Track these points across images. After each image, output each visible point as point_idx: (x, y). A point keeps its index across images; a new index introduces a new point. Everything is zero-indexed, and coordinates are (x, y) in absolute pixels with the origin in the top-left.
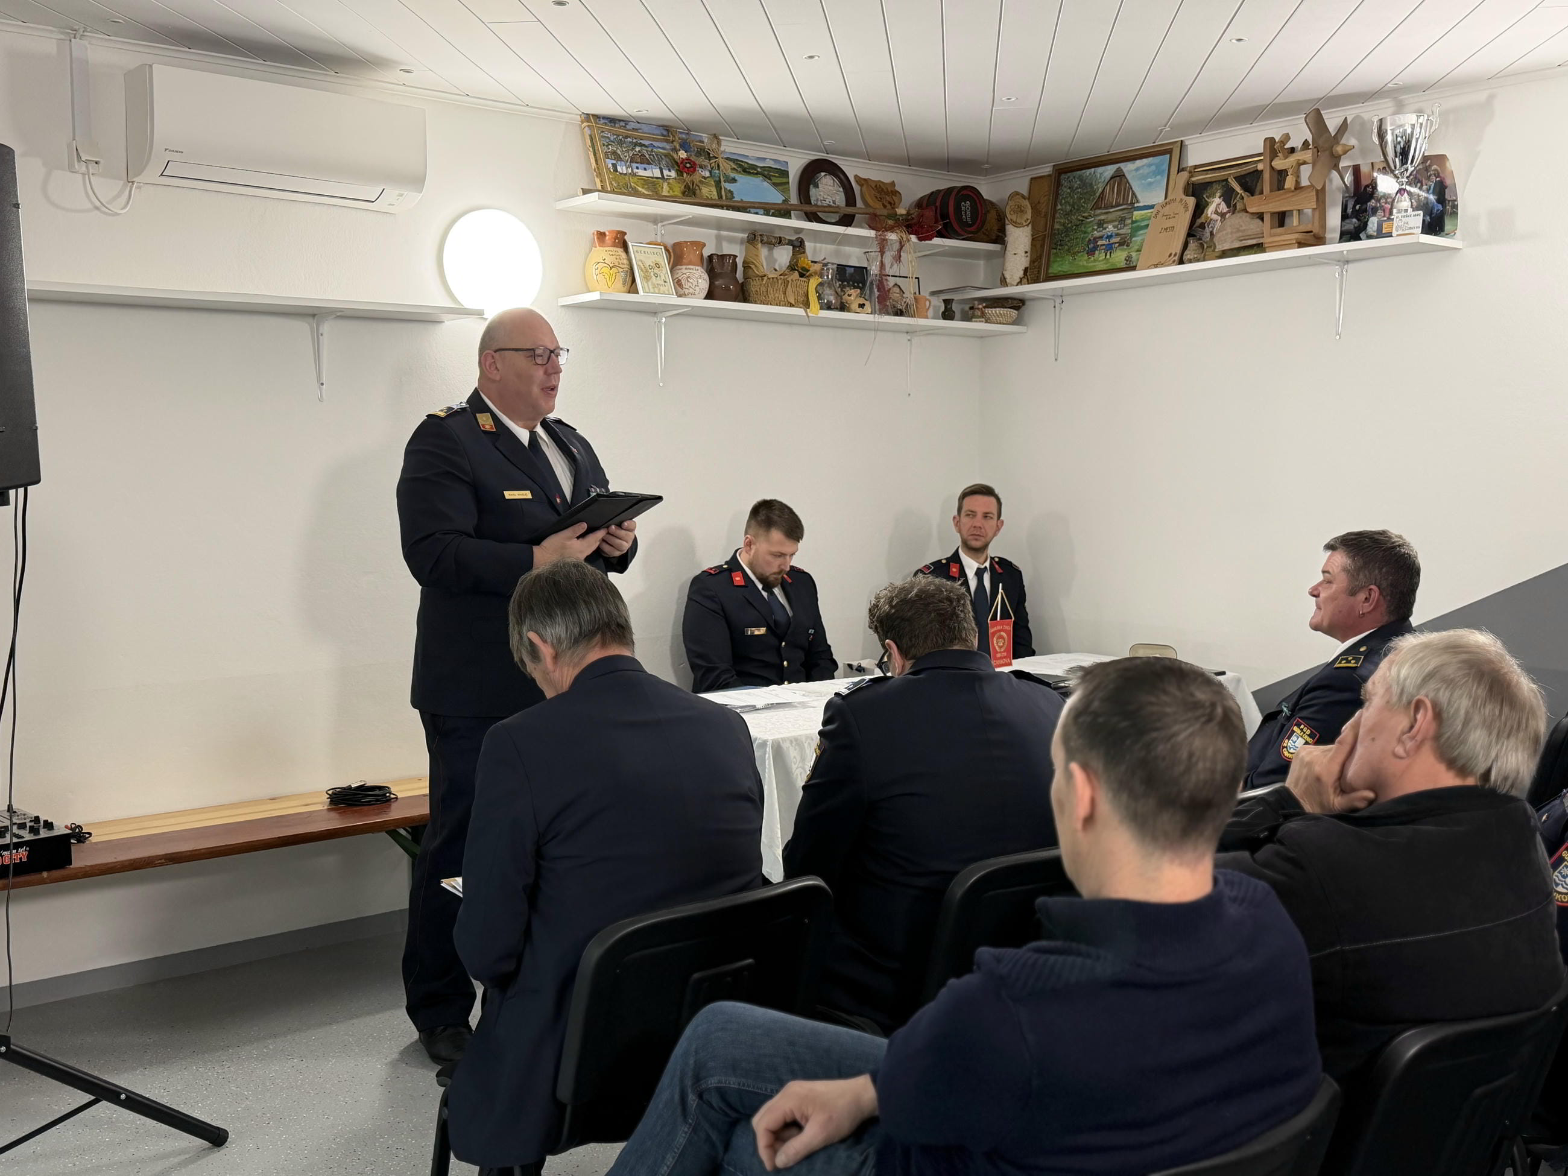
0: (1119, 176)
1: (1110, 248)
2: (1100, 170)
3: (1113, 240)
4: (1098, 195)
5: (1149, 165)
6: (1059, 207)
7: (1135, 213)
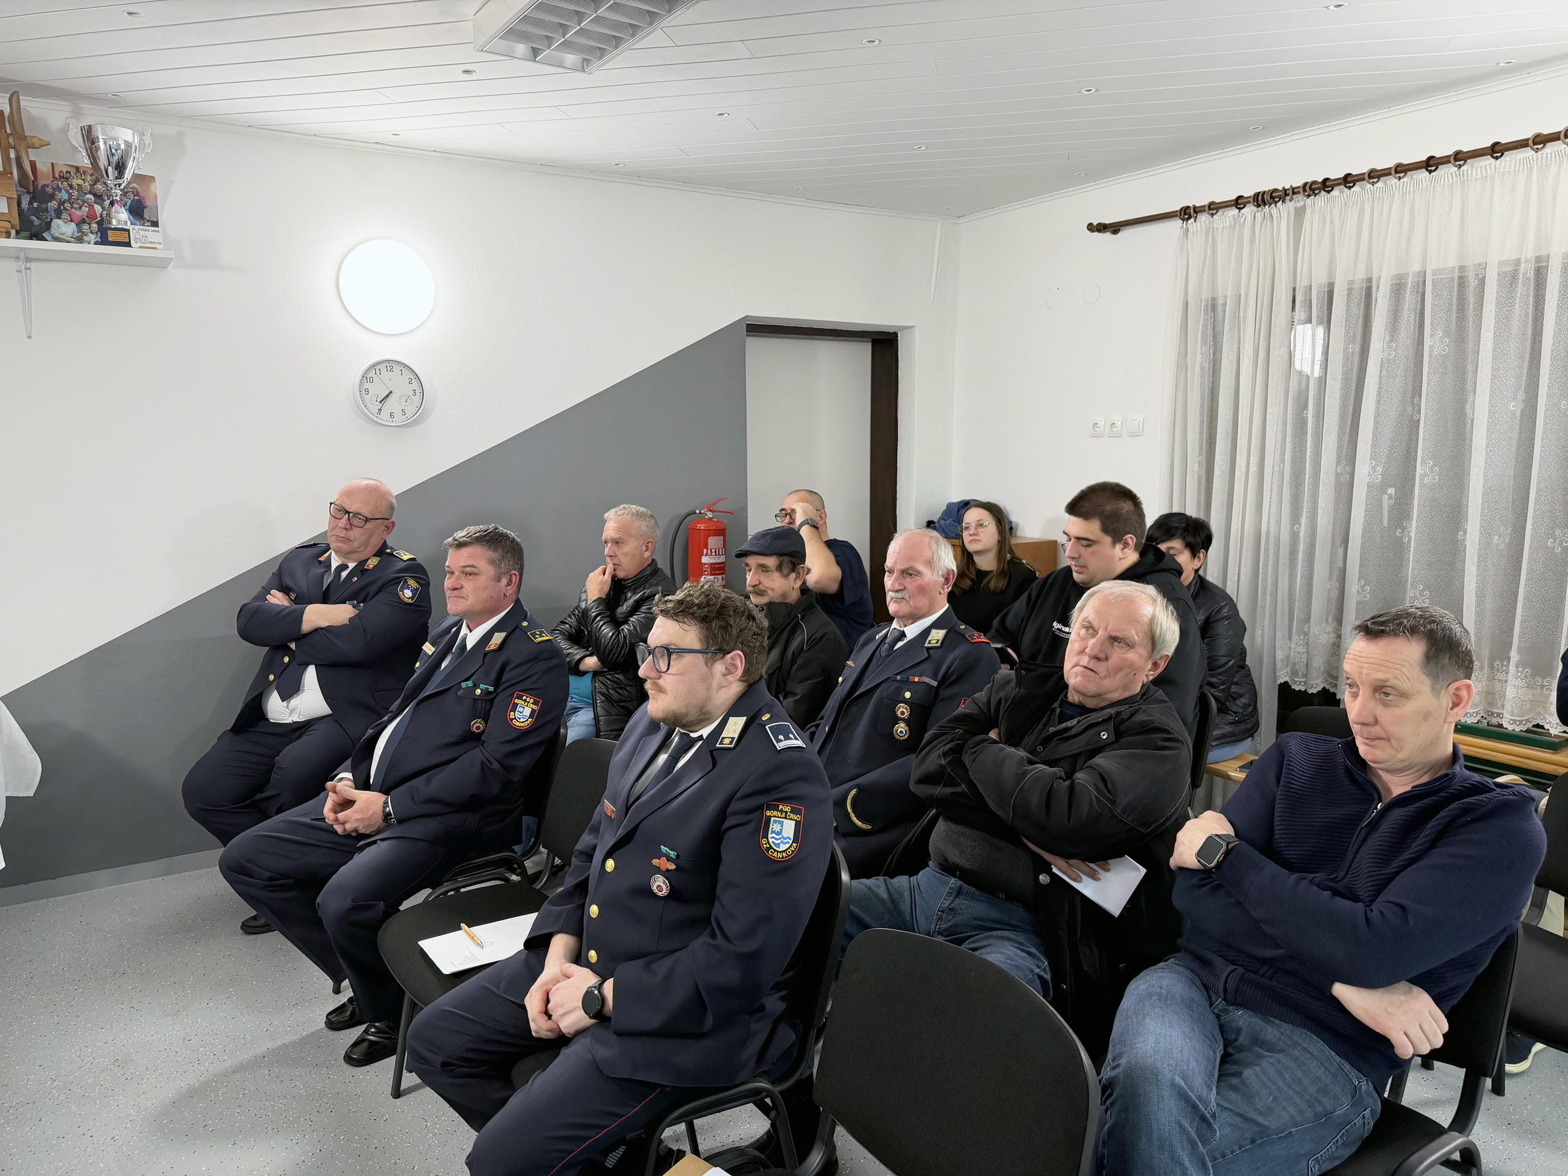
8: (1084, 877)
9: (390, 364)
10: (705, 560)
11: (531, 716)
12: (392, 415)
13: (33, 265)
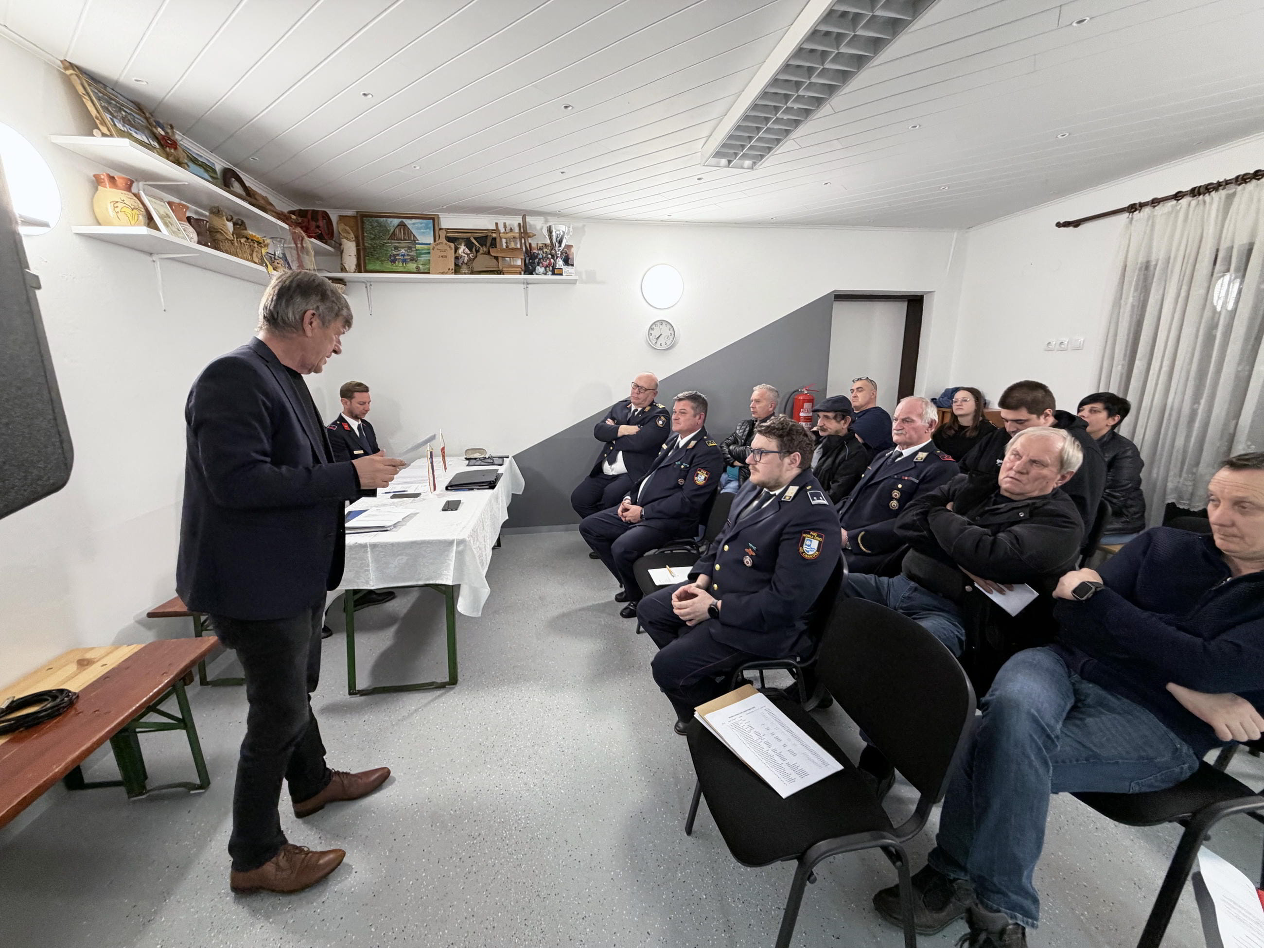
0: (402, 225)
1: (404, 261)
2: (390, 220)
3: (406, 257)
4: (391, 232)
5: (421, 223)
6: (366, 234)
7: (417, 246)
8: (994, 591)
9: (661, 322)
10: (801, 414)
11: (705, 479)
12: (661, 345)
13: (529, 286)
